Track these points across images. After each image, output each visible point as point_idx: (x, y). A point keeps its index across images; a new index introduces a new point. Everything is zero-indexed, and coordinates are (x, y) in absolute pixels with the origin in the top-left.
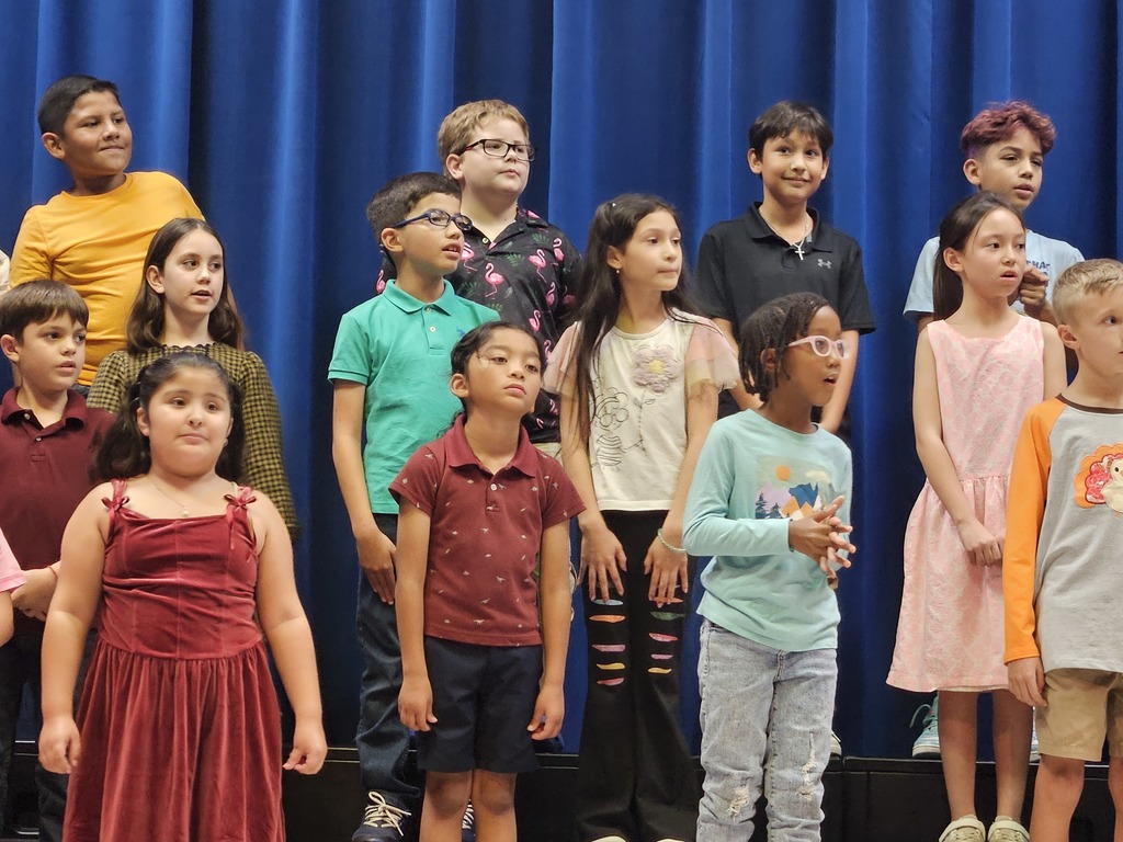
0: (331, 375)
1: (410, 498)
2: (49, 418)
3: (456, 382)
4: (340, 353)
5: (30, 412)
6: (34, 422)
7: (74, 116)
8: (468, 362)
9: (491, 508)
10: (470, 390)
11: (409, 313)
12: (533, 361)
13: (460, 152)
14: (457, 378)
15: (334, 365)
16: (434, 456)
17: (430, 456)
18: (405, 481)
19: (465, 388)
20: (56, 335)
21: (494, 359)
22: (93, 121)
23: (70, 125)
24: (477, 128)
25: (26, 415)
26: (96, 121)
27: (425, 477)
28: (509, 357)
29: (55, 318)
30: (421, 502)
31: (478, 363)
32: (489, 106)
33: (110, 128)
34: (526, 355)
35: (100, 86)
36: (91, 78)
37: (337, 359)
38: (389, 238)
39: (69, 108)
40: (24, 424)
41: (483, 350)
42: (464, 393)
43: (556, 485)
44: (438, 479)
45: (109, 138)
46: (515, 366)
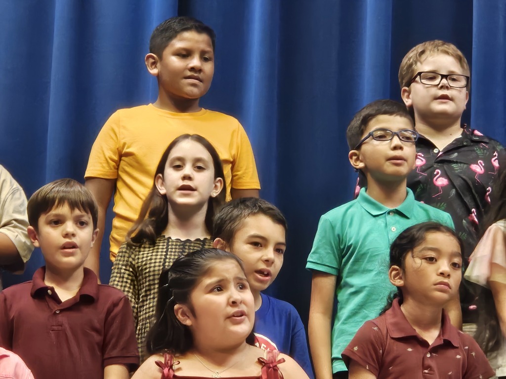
0: (309, 265)
1: (361, 362)
2: (65, 294)
3: (394, 273)
4: (317, 248)
5: (52, 289)
6: (55, 298)
7: (173, 45)
8: (404, 258)
9: (426, 371)
10: (405, 280)
11: (375, 216)
12: (457, 260)
13: (408, 85)
14: (394, 269)
15: (311, 257)
16: (379, 329)
17: (376, 328)
18: (356, 348)
19: (400, 278)
20: (58, 222)
21: (426, 259)
22: (184, 53)
23: (167, 52)
24: (419, 64)
25: (49, 291)
26: (185, 54)
27: (372, 344)
28: (439, 258)
29: (57, 206)
30: (369, 364)
31: (413, 261)
32: (428, 45)
33: (195, 62)
34: (452, 255)
35: (201, 28)
36: (197, 21)
37: (314, 253)
38: (354, 158)
39: (171, 38)
40: (47, 299)
41: (417, 249)
42: (400, 283)
43: (474, 354)
44: (383, 346)
45: (192, 69)
46: (444, 265)
